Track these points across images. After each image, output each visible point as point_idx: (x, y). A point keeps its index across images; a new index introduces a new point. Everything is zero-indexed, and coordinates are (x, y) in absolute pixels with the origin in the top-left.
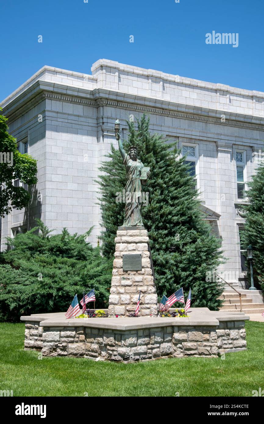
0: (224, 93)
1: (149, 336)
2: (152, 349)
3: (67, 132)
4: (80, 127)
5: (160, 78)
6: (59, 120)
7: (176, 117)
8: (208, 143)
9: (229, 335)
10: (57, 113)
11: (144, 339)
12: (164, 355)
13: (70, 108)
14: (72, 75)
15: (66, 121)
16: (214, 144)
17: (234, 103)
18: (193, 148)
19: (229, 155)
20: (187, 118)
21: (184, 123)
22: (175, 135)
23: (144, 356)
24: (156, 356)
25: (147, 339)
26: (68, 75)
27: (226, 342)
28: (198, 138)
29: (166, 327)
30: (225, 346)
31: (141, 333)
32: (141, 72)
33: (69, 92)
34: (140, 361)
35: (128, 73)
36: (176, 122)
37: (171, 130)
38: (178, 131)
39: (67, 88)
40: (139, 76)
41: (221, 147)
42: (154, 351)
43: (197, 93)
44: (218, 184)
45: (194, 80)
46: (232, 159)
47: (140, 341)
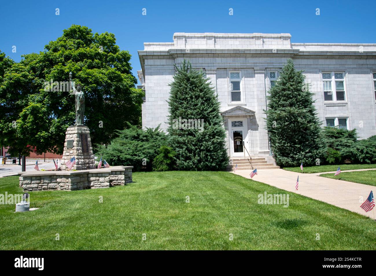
0: (258, 38)
1: (40, 180)
2: (42, 186)
3: (157, 75)
4: (165, 71)
5: (212, 36)
6: (152, 69)
7: (224, 57)
8: (248, 69)
9: (98, 180)
10: (151, 65)
11: (36, 181)
12: (51, 189)
13: (158, 62)
14: (159, 45)
15: (156, 69)
16: (253, 69)
17: (267, 43)
18: (238, 73)
19: (263, 75)
20: (231, 57)
21: (230, 60)
22: (224, 67)
23: (35, 189)
24: (44, 189)
25: (38, 181)
26: (157, 45)
27: (96, 184)
28: (240, 67)
29: (53, 176)
30: (95, 186)
31: (33, 178)
32: (200, 36)
33: (155, 54)
34: (33, 191)
35: (191, 38)
36: (224, 60)
37: (220, 65)
38: (225, 65)
39: (154, 52)
40: (198, 38)
41: (257, 70)
42: (43, 187)
43: (239, 41)
44: (255, 93)
45: (237, 34)
46: (265, 77)
47: (33, 182)
